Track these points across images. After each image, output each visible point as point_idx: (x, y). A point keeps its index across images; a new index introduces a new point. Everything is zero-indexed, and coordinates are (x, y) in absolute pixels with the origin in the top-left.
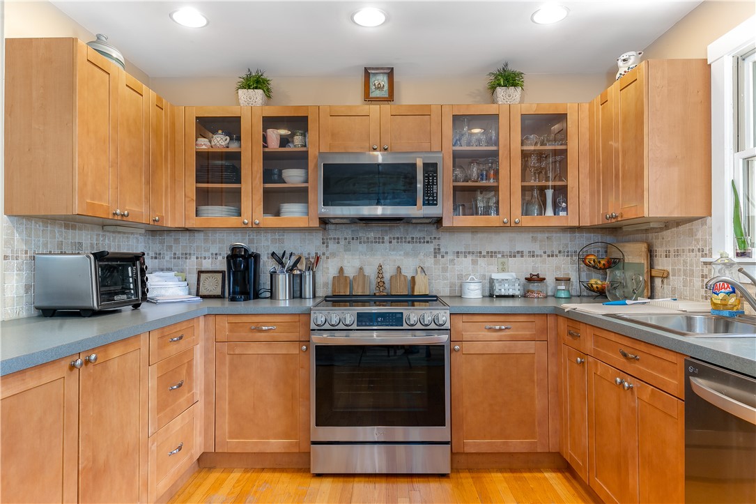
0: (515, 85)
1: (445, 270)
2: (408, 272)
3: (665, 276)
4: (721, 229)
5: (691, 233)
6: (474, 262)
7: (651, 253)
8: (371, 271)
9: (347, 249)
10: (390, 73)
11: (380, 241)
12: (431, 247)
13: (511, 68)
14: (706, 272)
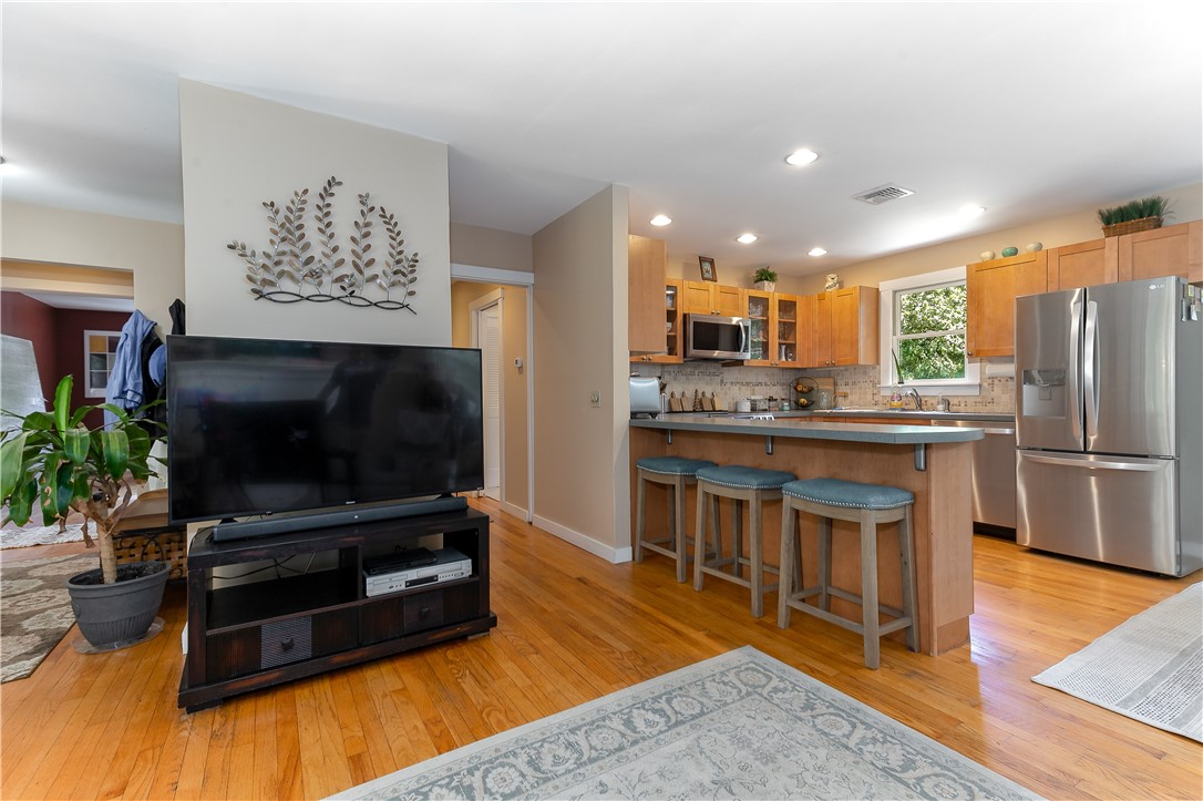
0: (773, 281)
1: (726, 394)
2: (708, 395)
3: (845, 396)
4: (887, 371)
5: (865, 373)
6: (740, 389)
7: (835, 384)
8: (690, 393)
9: (675, 379)
10: (712, 262)
11: (693, 374)
12: (718, 379)
13: (771, 271)
14: (875, 391)
